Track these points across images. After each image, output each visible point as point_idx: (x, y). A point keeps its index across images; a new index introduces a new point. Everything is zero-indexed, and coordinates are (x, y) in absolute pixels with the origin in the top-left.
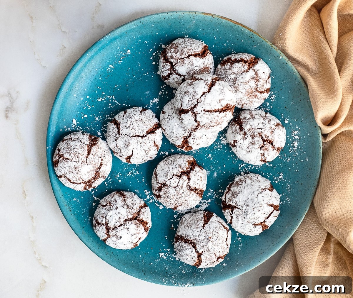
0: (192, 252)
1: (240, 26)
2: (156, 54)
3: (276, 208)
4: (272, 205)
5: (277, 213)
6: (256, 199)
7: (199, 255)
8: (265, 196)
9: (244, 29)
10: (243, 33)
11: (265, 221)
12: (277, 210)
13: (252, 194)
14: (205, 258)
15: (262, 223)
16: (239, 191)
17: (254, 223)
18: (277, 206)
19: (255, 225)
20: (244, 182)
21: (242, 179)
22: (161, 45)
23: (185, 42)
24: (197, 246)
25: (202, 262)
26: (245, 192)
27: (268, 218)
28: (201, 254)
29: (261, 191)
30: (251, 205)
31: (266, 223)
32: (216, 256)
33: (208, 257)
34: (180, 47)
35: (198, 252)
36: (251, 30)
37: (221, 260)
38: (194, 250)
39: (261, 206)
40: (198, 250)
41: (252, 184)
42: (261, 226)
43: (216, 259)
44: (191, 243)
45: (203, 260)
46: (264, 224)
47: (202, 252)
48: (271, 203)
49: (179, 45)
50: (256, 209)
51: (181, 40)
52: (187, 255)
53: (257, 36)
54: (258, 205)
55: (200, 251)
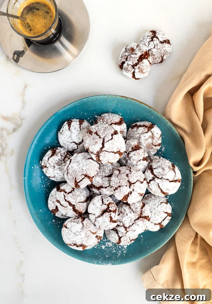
0: (115, 235)
1: (143, 105)
2: (92, 121)
3: (169, 215)
4: (166, 213)
5: (169, 218)
6: (156, 208)
7: (120, 238)
8: (162, 207)
9: (145, 106)
10: (145, 109)
11: (161, 223)
12: (170, 216)
13: (154, 205)
14: (123, 240)
15: (160, 223)
16: (147, 203)
17: (155, 223)
18: (170, 214)
19: (155, 224)
20: (150, 198)
21: (149, 196)
22: (95, 116)
23: (109, 116)
24: (119, 232)
25: (121, 242)
26: (150, 204)
27: (164, 220)
28: (121, 237)
29: (160, 203)
30: (154, 212)
31: (162, 224)
32: (130, 239)
33: (125, 239)
34: (106, 119)
35: (119, 236)
36: (150, 107)
37: (133, 241)
38: (117, 235)
39: (160, 213)
40: (119, 235)
41: (155, 199)
42: (159, 225)
43: (130, 241)
44: (115, 231)
45: (122, 241)
46: (161, 224)
47: (122, 236)
48: (166, 211)
49: (105, 118)
50: (156, 215)
51: (106, 114)
52: (112, 237)
53: (154, 111)
54: (158, 212)
55: (120, 236)
